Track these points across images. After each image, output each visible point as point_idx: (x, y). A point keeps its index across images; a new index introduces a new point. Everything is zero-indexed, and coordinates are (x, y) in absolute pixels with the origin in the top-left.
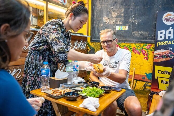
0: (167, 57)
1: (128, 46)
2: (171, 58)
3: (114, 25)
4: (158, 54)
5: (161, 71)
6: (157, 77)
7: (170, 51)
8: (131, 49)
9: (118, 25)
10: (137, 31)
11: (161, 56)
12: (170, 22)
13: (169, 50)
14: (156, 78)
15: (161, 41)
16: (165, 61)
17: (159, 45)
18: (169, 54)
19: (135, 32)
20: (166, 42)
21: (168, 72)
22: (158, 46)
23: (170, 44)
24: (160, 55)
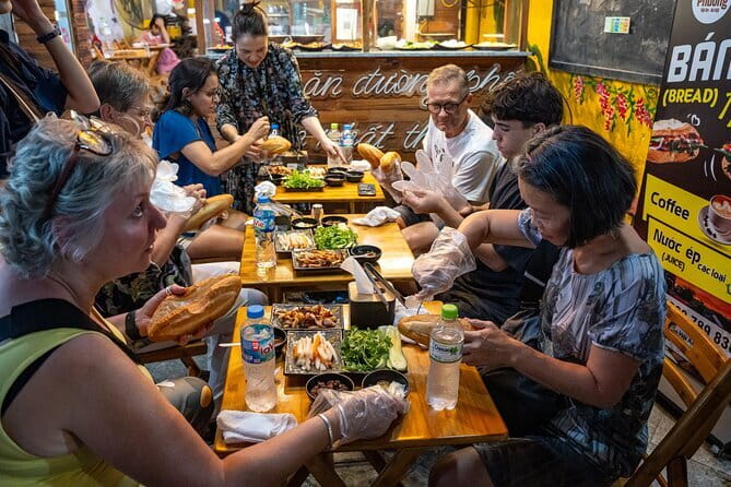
0: (681, 151)
1: (626, 93)
2: (692, 154)
3: (601, 13)
4: (660, 134)
5: (659, 197)
6: (648, 216)
7: (693, 131)
8: (633, 103)
9: (610, 14)
10: (654, 39)
11: (669, 145)
12: (712, 10)
13: (690, 122)
14: (645, 218)
15: (676, 86)
16: (673, 163)
17: (670, 100)
18: (688, 141)
19: (646, 43)
20: (688, 91)
21: (676, 204)
22: (665, 105)
23: (696, 101)
24: (665, 137)
